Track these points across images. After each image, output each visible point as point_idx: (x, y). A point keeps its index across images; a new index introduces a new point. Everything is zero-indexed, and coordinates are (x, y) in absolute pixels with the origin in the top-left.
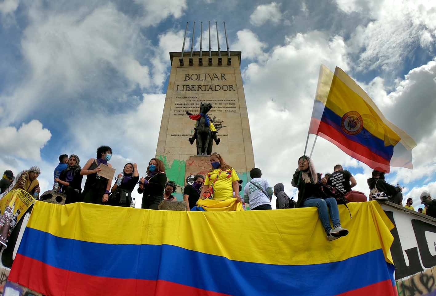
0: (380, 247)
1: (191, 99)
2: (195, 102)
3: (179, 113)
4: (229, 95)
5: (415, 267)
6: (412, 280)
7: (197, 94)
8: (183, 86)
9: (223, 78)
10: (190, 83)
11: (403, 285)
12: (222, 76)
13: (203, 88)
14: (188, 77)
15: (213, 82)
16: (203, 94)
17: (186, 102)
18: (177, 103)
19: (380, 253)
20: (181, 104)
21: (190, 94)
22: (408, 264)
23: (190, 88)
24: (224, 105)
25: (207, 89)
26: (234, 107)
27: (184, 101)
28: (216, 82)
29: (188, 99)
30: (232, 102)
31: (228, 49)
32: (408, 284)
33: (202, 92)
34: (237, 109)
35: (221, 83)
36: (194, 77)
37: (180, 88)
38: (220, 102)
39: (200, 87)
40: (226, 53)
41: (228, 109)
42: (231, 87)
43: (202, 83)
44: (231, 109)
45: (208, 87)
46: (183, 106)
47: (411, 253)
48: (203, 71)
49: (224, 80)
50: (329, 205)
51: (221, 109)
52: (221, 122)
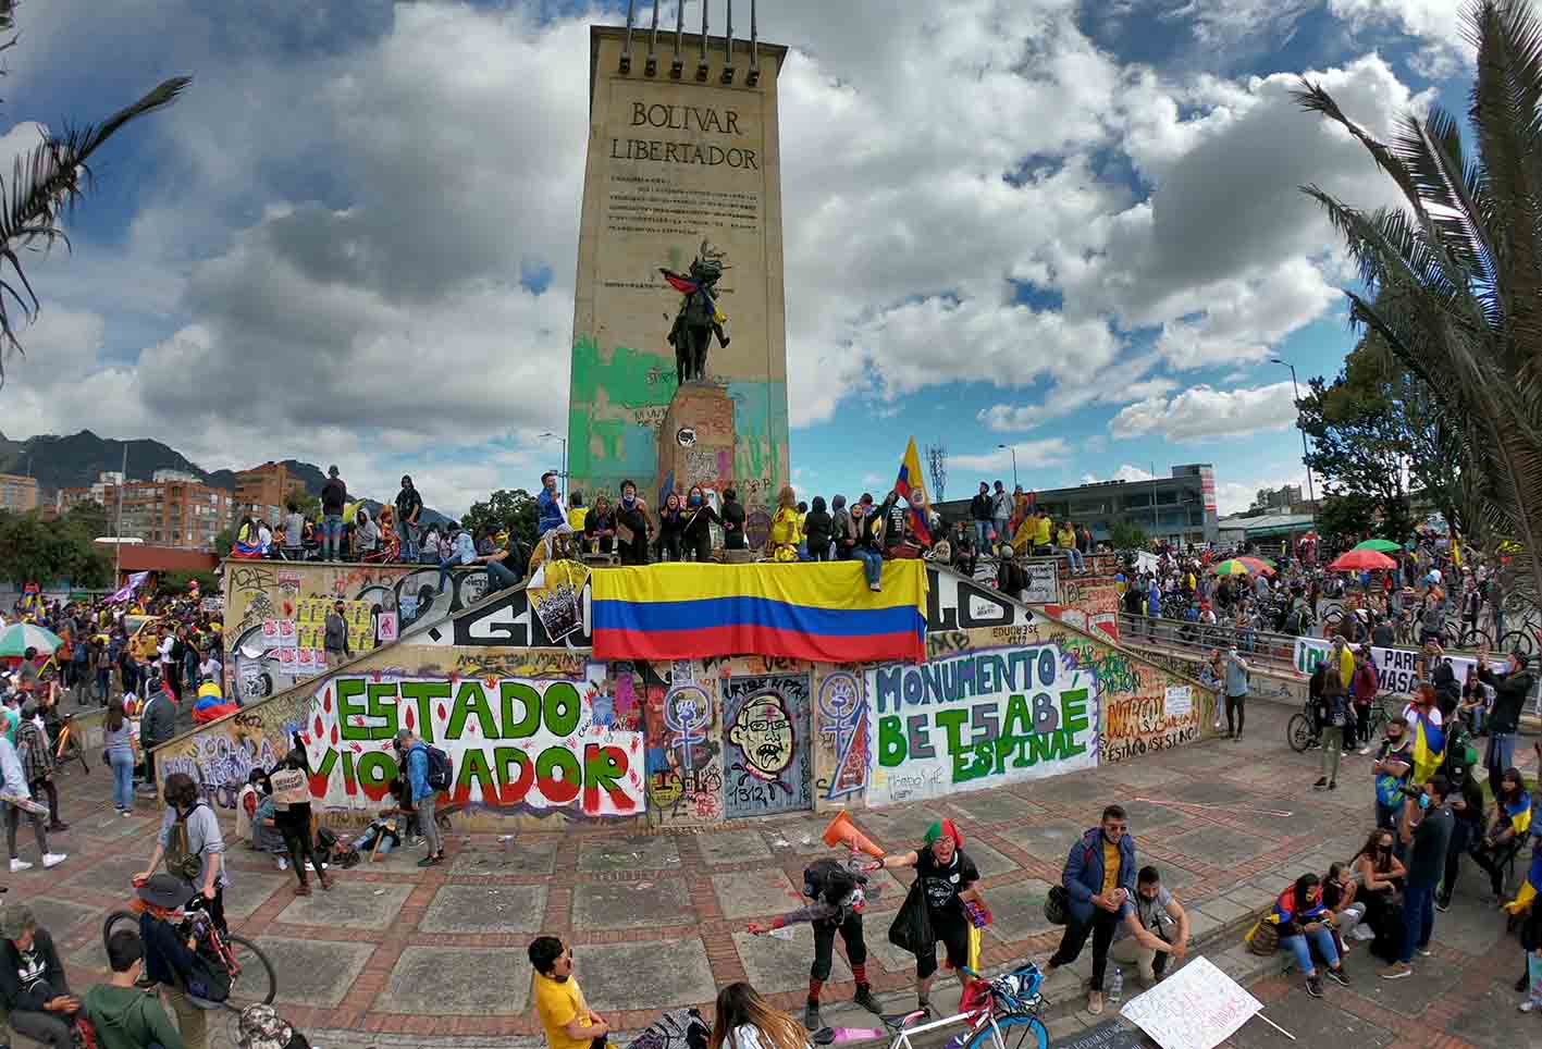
0: (914, 603)
1: (650, 184)
2: (659, 195)
3: (620, 223)
4: (745, 179)
5: (949, 624)
6: (944, 635)
7: (663, 170)
8: (630, 141)
9: (732, 128)
10: (648, 133)
11: (933, 637)
12: (729, 121)
13: (679, 152)
14: (640, 114)
15: (705, 135)
16: (678, 170)
17: (636, 193)
18: (616, 193)
19: (914, 608)
20: (626, 198)
21: (646, 168)
22: (942, 620)
23: (646, 151)
24: (727, 210)
25: (689, 159)
26: (753, 217)
27: (629, 189)
28: (713, 137)
29: (644, 185)
30: (746, 202)
31: (754, 34)
32: (940, 638)
33: (677, 165)
34: (758, 223)
35: (725, 141)
36: (658, 116)
37: (621, 149)
38: (720, 200)
39: (672, 148)
40: (748, 47)
41: (738, 221)
42: (748, 158)
43: (679, 137)
44: (745, 222)
45: (694, 149)
46: (628, 203)
47: (949, 612)
48: (682, 97)
49: (734, 133)
50: (874, 561)
51: (720, 219)
52: (719, 256)
